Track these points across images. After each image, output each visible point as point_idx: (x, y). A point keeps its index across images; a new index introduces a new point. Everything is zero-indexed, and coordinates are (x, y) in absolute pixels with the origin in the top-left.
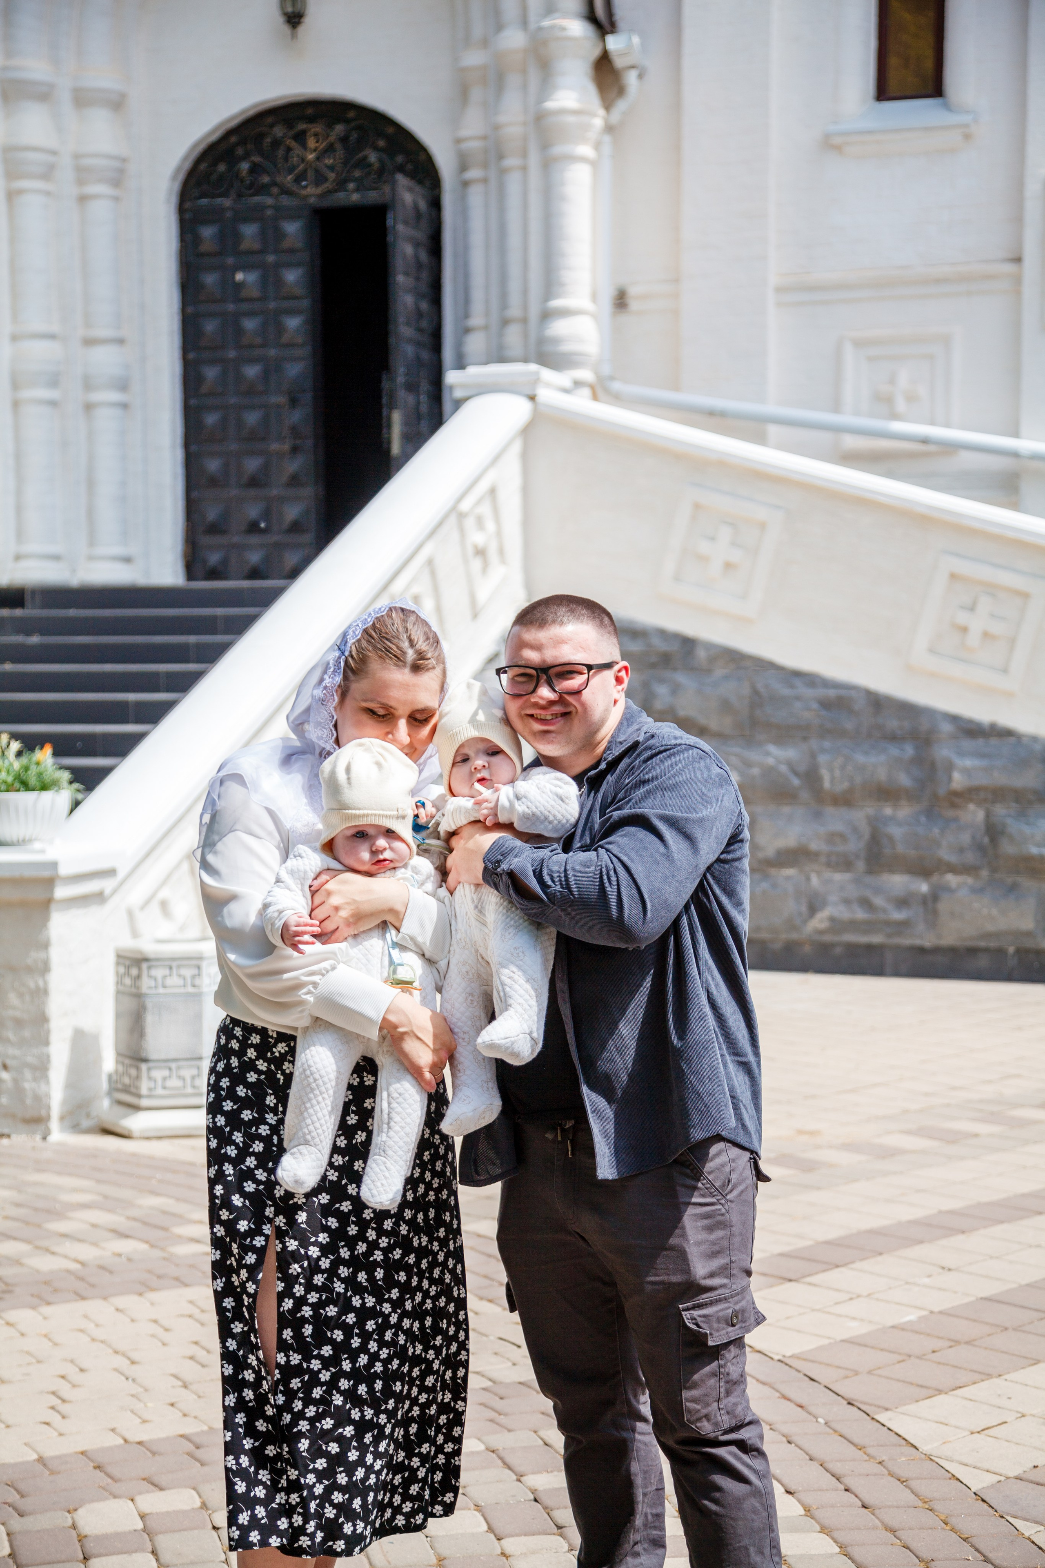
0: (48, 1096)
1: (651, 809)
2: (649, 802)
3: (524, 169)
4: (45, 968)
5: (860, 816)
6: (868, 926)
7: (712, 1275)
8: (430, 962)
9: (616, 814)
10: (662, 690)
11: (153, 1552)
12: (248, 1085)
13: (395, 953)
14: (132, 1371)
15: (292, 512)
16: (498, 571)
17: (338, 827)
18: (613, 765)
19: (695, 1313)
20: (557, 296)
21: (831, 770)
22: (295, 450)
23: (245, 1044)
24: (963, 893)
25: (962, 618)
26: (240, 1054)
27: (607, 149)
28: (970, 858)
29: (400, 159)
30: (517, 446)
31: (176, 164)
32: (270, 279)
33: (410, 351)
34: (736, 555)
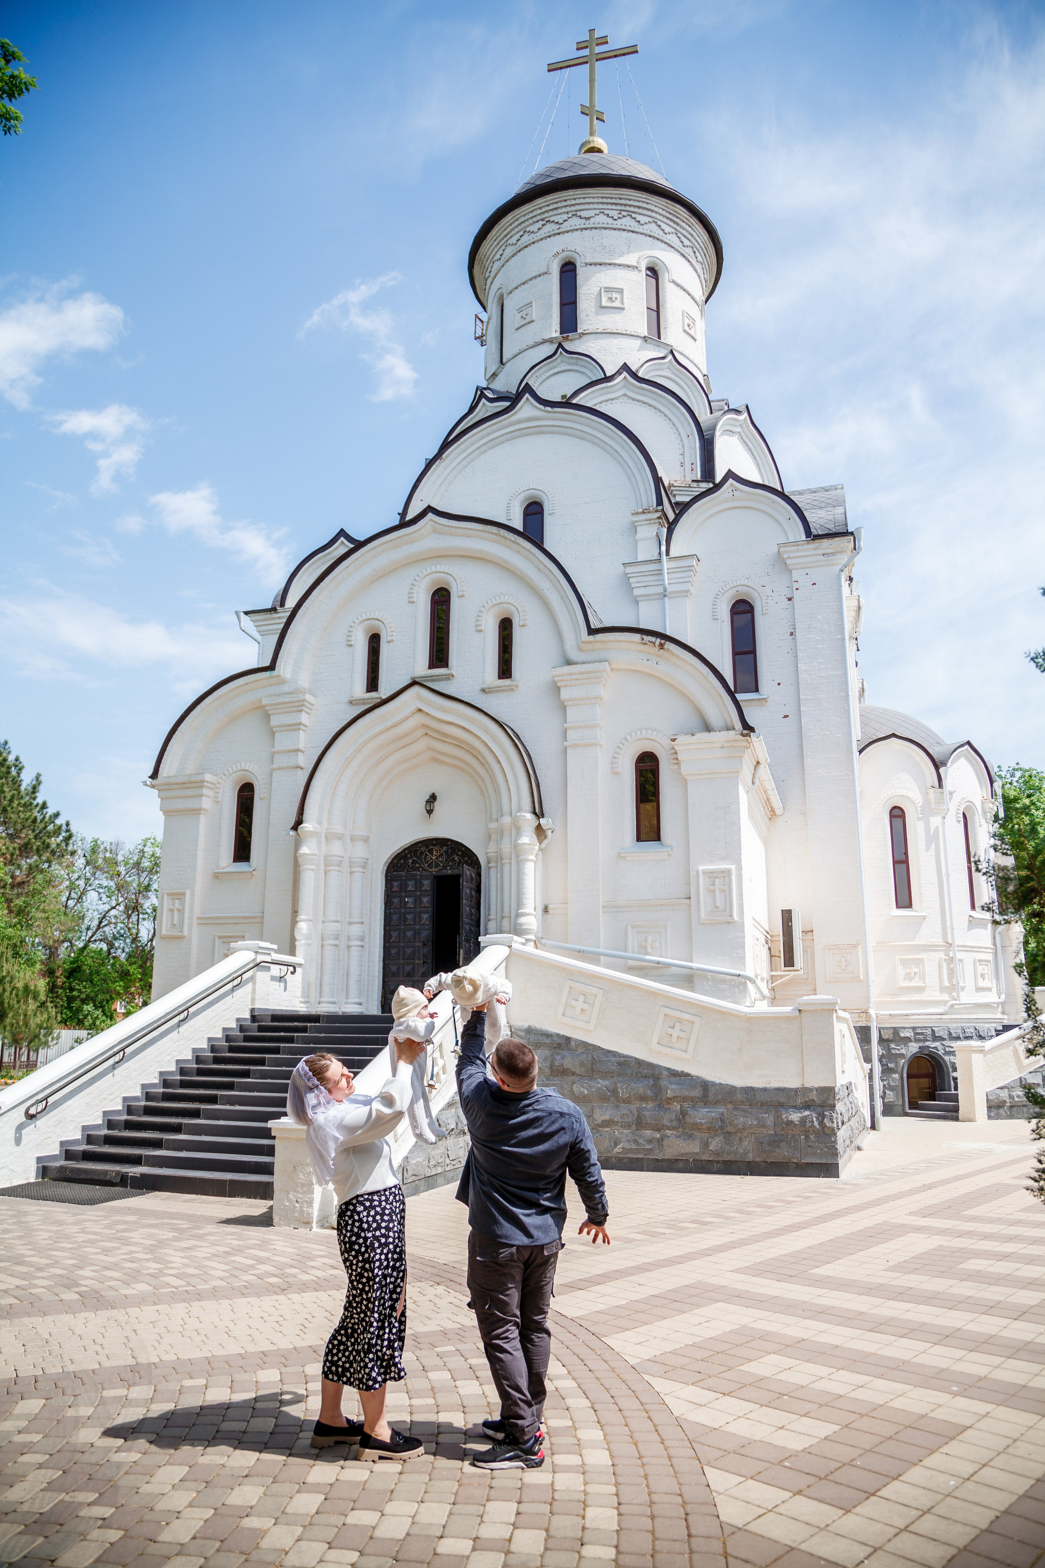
0: (312, 1213)
3: (511, 863)
5: (634, 1107)
6: (637, 1151)
10: (558, 1057)
20: (523, 908)
21: (622, 1090)
22: (424, 962)
24: (673, 1137)
25: (670, 1031)
27: (540, 857)
28: (675, 1124)
29: (466, 859)
30: (504, 964)
31: (385, 860)
32: (418, 900)
33: (467, 927)
34: (585, 1006)
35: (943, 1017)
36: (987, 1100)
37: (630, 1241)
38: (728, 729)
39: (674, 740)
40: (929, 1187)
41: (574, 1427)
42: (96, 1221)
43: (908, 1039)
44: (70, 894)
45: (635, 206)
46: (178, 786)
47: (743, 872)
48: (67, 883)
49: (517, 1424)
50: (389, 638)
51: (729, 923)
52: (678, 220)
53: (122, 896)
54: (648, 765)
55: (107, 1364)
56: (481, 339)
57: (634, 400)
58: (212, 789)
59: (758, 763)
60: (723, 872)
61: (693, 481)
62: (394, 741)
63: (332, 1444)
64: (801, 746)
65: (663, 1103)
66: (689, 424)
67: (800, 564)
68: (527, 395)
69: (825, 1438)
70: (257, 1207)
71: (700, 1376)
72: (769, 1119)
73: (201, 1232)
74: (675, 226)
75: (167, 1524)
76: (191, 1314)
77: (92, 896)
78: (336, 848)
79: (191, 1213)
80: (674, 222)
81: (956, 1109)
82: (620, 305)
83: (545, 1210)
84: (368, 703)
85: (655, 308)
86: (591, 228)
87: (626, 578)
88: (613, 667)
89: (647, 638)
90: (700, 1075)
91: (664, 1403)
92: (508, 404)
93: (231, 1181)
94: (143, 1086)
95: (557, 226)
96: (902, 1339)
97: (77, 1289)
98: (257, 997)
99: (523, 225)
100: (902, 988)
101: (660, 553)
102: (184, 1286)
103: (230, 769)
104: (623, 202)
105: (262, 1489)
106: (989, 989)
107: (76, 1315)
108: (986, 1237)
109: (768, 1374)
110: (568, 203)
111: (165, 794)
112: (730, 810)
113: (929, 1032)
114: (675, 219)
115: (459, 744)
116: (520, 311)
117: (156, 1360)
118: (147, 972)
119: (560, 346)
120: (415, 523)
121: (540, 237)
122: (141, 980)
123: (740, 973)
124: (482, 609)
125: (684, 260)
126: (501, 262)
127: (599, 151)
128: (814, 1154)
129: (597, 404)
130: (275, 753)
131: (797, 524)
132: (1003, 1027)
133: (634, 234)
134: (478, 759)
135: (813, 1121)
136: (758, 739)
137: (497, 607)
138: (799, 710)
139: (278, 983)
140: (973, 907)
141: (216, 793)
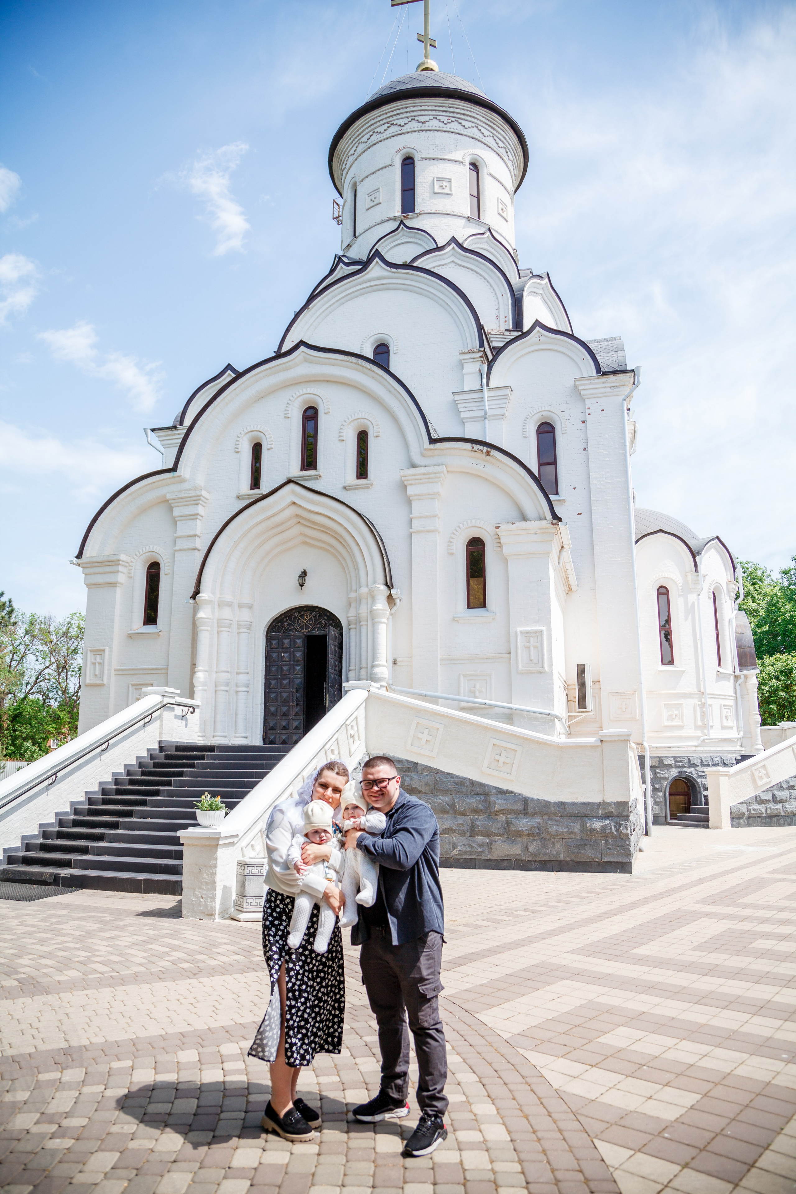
0: (215, 907)
1: (409, 826)
2: (408, 823)
3: (367, 625)
4: (215, 866)
5: (467, 818)
6: (471, 853)
7: (428, 975)
8: (337, 872)
9: (398, 827)
10: (407, 779)
11: (244, 1061)
12: (277, 913)
13: (327, 870)
14: (239, 999)
15: (295, 724)
16: (357, 742)
17: (309, 829)
18: (397, 811)
19: (423, 987)
20: (377, 661)
21: (459, 804)
22: (297, 704)
23: (276, 899)
24: (500, 842)
25: (497, 757)
26: (275, 902)
27: (391, 620)
28: (501, 831)
29: (331, 622)
30: (364, 705)
31: (266, 623)
32: (292, 655)
33: (332, 676)
34: (430, 738)
35: (697, 749)
36: (731, 813)
37: (478, 927)
38: (541, 519)
39: (498, 528)
40: (705, 880)
41: (469, 1102)
42: (33, 915)
43: (670, 766)
44: (13, 657)
45: (461, 114)
46: (99, 564)
47: (553, 633)
48: (11, 648)
50: (269, 447)
51: (541, 673)
52: (494, 126)
53: (54, 657)
54: (476, 548)
56: (338, 219)
57: (460, 265)
58: (126, 567)
59: (563, 547)
60: (536, 632)
61: (506, 330)
62: (273, 528)
64: (592, 535)
65: (491, 813)
66: (503, 285)
67: (591, 394)
68: (377, 259)
69: (692, 1108)
70: (168, 901)
71: (567, 1049)
72: (577, 827)
73: (122, 923)
74: (492, 130)
76: (116, 998)
77: (31, 658)
78: (227, 613)
79: (113, 907)
80: (492, 127)
81: (707, 820)
82: (449, 192)
84: (252, 498)
85: (476, 195)
86: (426, 130)
87: (455, 403)
88: (449, 469)
89: (477, 447)
90: (521, 792)
91: (542, 1076)
92: (360, 267)
93: (145, 880)
94: (72, 803)
95: (400, 128)
96: (725, 1011)
97: (16, 977)
98: (164, 732)
99: (372, 127)
100: (665, 727)
101: (482, 385)
102: (109, 972)
103: (141, 551)
104: (451, 110)
105: (190, 1176)
106: (731, 728)
107: (15, 1001)
108: (763, 921)
109: (624, 1046)
110: (409, 109)
111: (88, 571)
112: (542, 584)
113: (686, 760)
114: (492, 125)
115: (326, 530)
116: (370, 195)
117: (86, 1042)
118: (74, 716)
119: (402, 222)
120: (290, 354)
121: (385, 137)
122: (69, 723)
123: (550, 712)
124: (344, 423)
125: (498, 158)
126: (355, 156)
127: (432, 70)
128: (612, 855)
129: (434, 267)
130: (177, 538)
131: (590, 363)
132: (741, 756)
133: (460, 136)
134: (340, 542)
135: (611, 829)
136: (564, 528)
137: (356, 422)
138: (591, 509)
139: (180, 721)
140: (720, 665)
141: (130, 570)
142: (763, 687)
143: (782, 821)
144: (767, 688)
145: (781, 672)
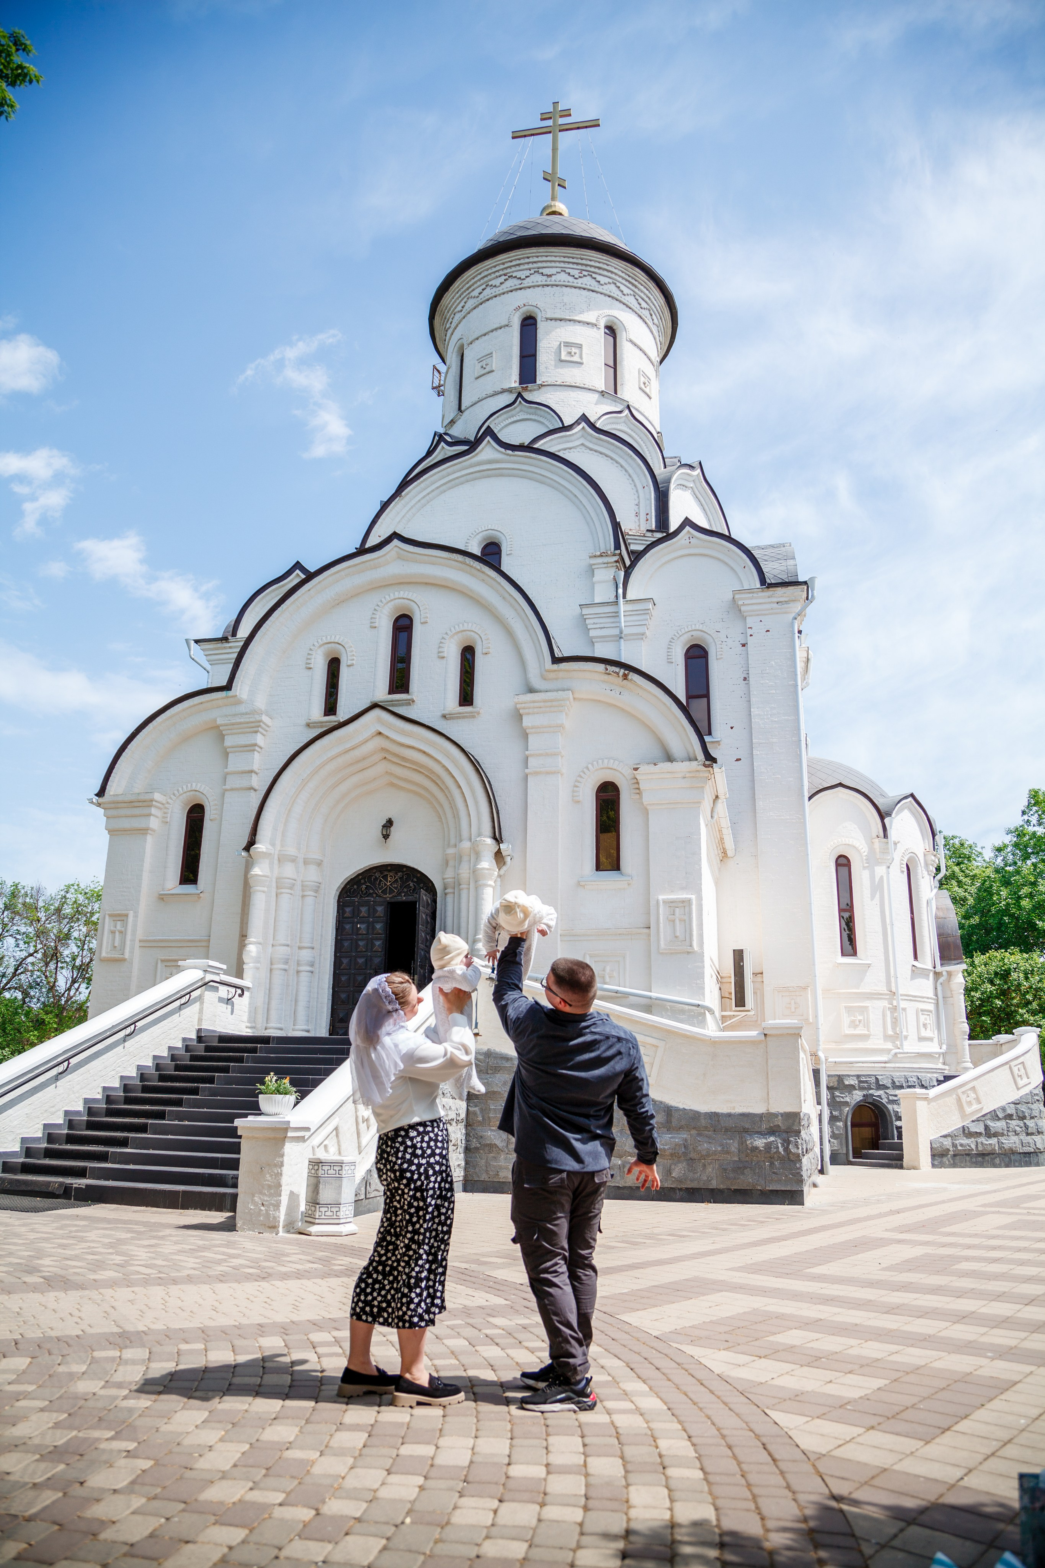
0: (279, 1217)
3: (469, 889)
4: (281, 1165)
14: (322, 1299)
27: (499, 883)
29: (422, 885)
31: (338, 885)
32: (371, 927)
35: (887, 1065)
36: (931, 1148)
38: (690, 760)
39: (636, 769)
41: (616, 1382)
42: (45, 1224)
43: (852, 1087)
45: (596, 267)
46: (125, 805)
47: (704, 902)
49: (568, 1363)
50: (350, 663)
51: (688, 953)
52: (636, 283)
53: (41, 943)
54: (609, 795)
55: (90, 1331)
56: (438, 390)
57: (591, 450)
58: (160, 808)
59: (717, 797)
60: (683, 902)
61: (648, 531)
62: (352, 764)
63: (361, 1394)
64: (753, 788)
66: (645, 475)
67: (753, 611)
68: (488, 438)
69: (879, 1389)
70: (215, 1217)
71: (729, 1344)
72: (734, 1145)
73: (160, 1234)
74: (633, 288)
75: (200, 1456)
76: (170, 1295)
78: (289, 871)
79: (145, 1220)
80: (633, 284)
81: (900, 1158)
82: (579, 360)
83: (596, 1137)
84: (326, 726)
85: (612, 364)
86: (552, 285)
87: (583, 619)
88: (577, 696)
89: (611, 669)
90: (663, 1100)
91: (701, 1364)
92: (467, 448)
93: (184, 1192)
94: (86, 1101)
95: (520, 282)
98: (204, 1017)
99: (486, 279)
100: (847, 1036)
101: (617, 596)
102: (155, 1274)
103: (180, 789)
104: (584, 262)
105: (297, 1429)
106: (930, 1039)
107: (45, 1294)
108: (969, 1247)
109: (798, 1343)
110: (531, 260)
111: (111, 812)
112: (691, 840)
113: (873, 1080)
114: (633, 281)
115: (419, 769)
116: (480, 360)
117: (143, 1328)
119: (520, 395)
120: (379, 550)
121: (502, 291)
123: (700, 1003)
124: (445, 636)
125: (640, 321)
126: (463, 314)
127: (560, 214)
128: (779, 1181)
129: (559, 451)
130: (227, 774)
131: (752, 572)
132: (944, 1077)
133: (594, 294)
134: (437, 784)
135: (778, 1147)
136: (719, 770)
137: (460, 634)
138: (752, 754)
139: (225, 1006)
140: (916, 958)
141: (165, 813)
142: (972, 994)
143: (997, 1161)
144: (978, 995)
145: (996, 974)
